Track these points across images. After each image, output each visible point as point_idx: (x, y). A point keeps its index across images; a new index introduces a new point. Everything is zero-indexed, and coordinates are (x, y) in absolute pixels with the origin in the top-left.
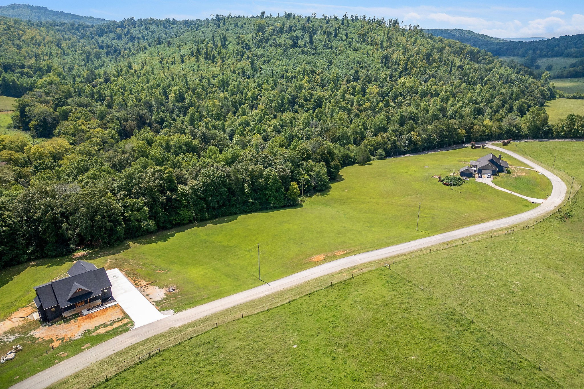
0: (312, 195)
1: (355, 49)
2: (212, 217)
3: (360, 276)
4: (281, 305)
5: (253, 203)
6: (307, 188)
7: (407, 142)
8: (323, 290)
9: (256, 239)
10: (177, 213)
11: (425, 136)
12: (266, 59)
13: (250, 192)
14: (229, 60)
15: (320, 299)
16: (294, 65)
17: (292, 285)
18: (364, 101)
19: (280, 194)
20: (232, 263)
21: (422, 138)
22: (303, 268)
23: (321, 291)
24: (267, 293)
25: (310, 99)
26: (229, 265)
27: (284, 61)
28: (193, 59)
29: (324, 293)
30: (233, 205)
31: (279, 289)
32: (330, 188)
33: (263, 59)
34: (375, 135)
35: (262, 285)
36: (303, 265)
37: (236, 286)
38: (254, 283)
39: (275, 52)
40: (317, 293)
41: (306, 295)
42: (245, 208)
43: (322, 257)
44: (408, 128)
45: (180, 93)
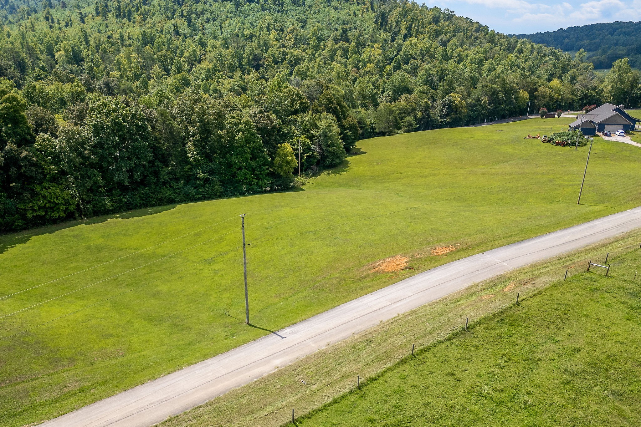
0: (315, 175)
1: (336, 8)
2: (120, 207)
3: (537, 298)
4: (336, 401)
5: (206, 181)
6: (306, 160)
7: (445, 109)
8: (448, 343)
9: (221, 238)
10: (34, 194)
11: (471, 100)
12: (209, 16)
13: (198, 158)
14: (154, 17)
15: (450, 371)
16: (252, 24)
17: (348, 333)
18: (365, 62)
19: (261, 163)
20: (164, 288)
21: (467, 103)
22: (362, 289)
23: (443, 346)
24: (280, 362)
25: (282, 62)
26: (156, 295)
27: (237, 20)
28: (99, 19)
29: (454, 352)
30: (164, 183)
31: (315, 347)
32: (348, 162)
33: (205, 17)
34: (394, 99)
35: (256, 338)
36: (359, 281)
37: (178, 348)
38: (232, 335)
39: (222, 9)
40: (431, 352)
41: (401, 362)
42: (191, 190)
43: (402, 262)
44: (444, 87)
45: (74, 51)
